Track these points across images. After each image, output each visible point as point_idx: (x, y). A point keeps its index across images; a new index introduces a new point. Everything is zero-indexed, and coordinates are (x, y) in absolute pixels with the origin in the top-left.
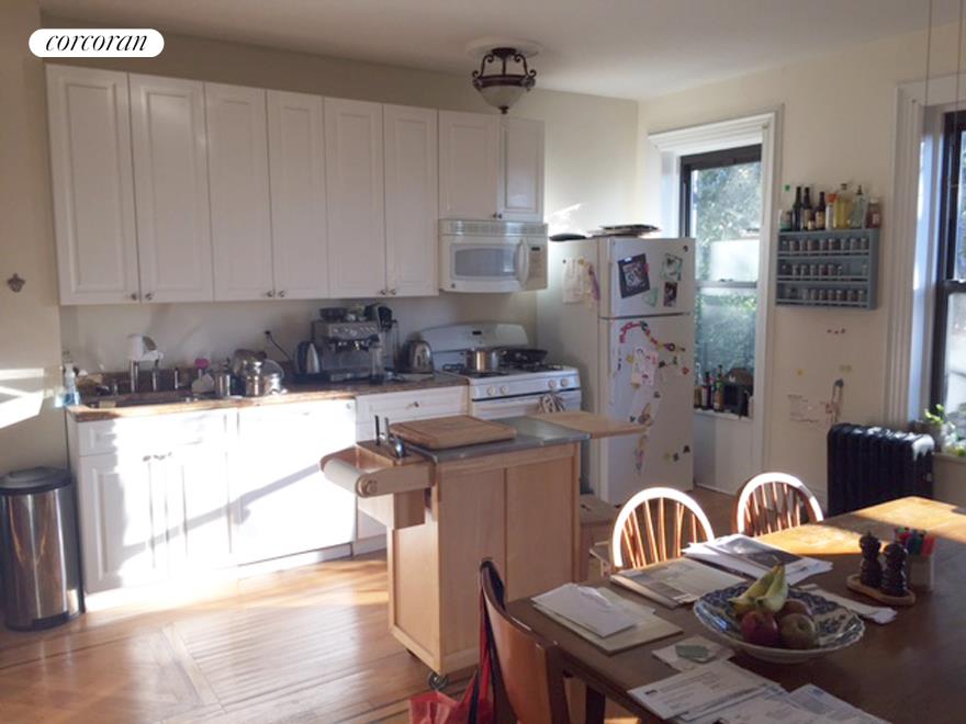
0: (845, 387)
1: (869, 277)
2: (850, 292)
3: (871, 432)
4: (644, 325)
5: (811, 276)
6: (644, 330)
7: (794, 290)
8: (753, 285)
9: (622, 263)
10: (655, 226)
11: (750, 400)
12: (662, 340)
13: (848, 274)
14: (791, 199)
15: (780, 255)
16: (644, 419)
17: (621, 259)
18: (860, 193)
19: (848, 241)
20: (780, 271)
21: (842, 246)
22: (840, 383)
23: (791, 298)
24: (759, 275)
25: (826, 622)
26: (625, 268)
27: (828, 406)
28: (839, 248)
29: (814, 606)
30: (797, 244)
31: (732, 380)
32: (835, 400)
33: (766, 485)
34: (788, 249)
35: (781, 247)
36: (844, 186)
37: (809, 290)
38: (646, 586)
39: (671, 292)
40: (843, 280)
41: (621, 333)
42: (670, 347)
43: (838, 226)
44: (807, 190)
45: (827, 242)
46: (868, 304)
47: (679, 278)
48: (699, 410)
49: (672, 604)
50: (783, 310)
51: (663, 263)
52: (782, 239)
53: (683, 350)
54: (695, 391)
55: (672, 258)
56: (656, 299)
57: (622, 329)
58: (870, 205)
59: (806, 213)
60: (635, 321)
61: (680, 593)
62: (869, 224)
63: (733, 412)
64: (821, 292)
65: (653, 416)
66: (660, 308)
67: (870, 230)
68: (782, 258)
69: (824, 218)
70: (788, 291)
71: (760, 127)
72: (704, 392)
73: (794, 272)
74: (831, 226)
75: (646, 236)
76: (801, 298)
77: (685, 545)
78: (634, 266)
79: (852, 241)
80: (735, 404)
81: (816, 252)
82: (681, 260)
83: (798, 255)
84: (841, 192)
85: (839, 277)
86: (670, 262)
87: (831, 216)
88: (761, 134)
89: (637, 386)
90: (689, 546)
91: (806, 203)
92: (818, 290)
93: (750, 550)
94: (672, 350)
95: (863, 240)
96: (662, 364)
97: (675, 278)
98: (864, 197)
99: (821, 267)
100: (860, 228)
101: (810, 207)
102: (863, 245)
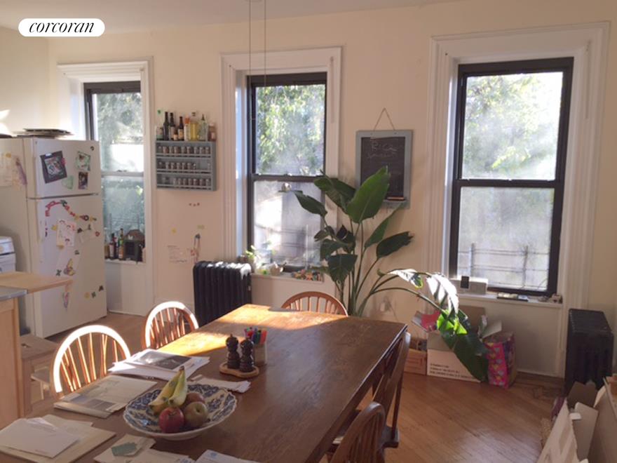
0: (201, 239)
1: (211, 171)
2: (201, 180)
3: (217, 265)
4: (64, 203)
5: (178, 170)
6: (64, 206)
7: (167, 178)
8: (142, 175)
9: (43, 157)
10: (68, 131)
11: (143, 250)
12: (79, 213)
13: (199, 169)
14: (162, 120)
15: (157, 156)
16: (68, 271)
17: (43, 154)
18: (203, 119)
19: (198, 148)
20: (158, 166)
21: (195, 152)
22: (198, 236)
23: (166, 183)
24: (145, 169)
25: (212, 402)
26: (46, 161)
27: (192, 251)
28: (193, 153)
29: (204, 392)
30: (168, 148)
31: (130, 238)
32: (196, 247)
33: (162, 311)
34: (162, 152)
35: (157, 151)
36: (194, 114)
37: (177, 179)
38: (83, 405)
39: (83, 179)
40: (196, 173)
41: (47, 209)
42: (85, 218)
43: (192, 138)
44: (172, 114)
45: (186, 148)
46: (211, 187)
47: (89, 169)
48: (109, 260)
49: (106, 415)
50: (161, 191)
51: (76, 158)
52: (158, 145)
53: (95, 219)
54: (105, 247)
55: (82, 155)
56: (72, 184)
57: (47, 206)
58: (209, 127)
59: (172, 130)
60: (57, 200)
61: (111, 404)
62: (209, 138)
63: (132, 259)
64: (185, 180)
65: (75, 268)
66: (76, 191)
67: (211, 143)
68: (159, 157)
69: (183, 133)
70: (164, 179)
71: (138, 70)
72: (111, 248)
73: (167, 166)
74: (188, 139)
75: (62, 138)
76: (172, 184)
77: (110, 365)
78: (53, 160)
79: (201, 148)
80: (133, 254)
81: (179, 154)
82: (89, 156)
83: (168, 156)
84: (192, 118)
85: (194, 171)
86: (81, 157)
87: (187, 131)
88: (140, 74)
89: (61, 247)
90: (113, 366)
91: (171, 124)
92: (182, 179)
93: (157, 359)
94: (86, 220)
95: (207, 148)
96: (80, 230)
97: (86, 170)
98: (206, 122)
99: (183, 164)
100: (204, 141)
101: (174, 126)
102: (207, 152)
